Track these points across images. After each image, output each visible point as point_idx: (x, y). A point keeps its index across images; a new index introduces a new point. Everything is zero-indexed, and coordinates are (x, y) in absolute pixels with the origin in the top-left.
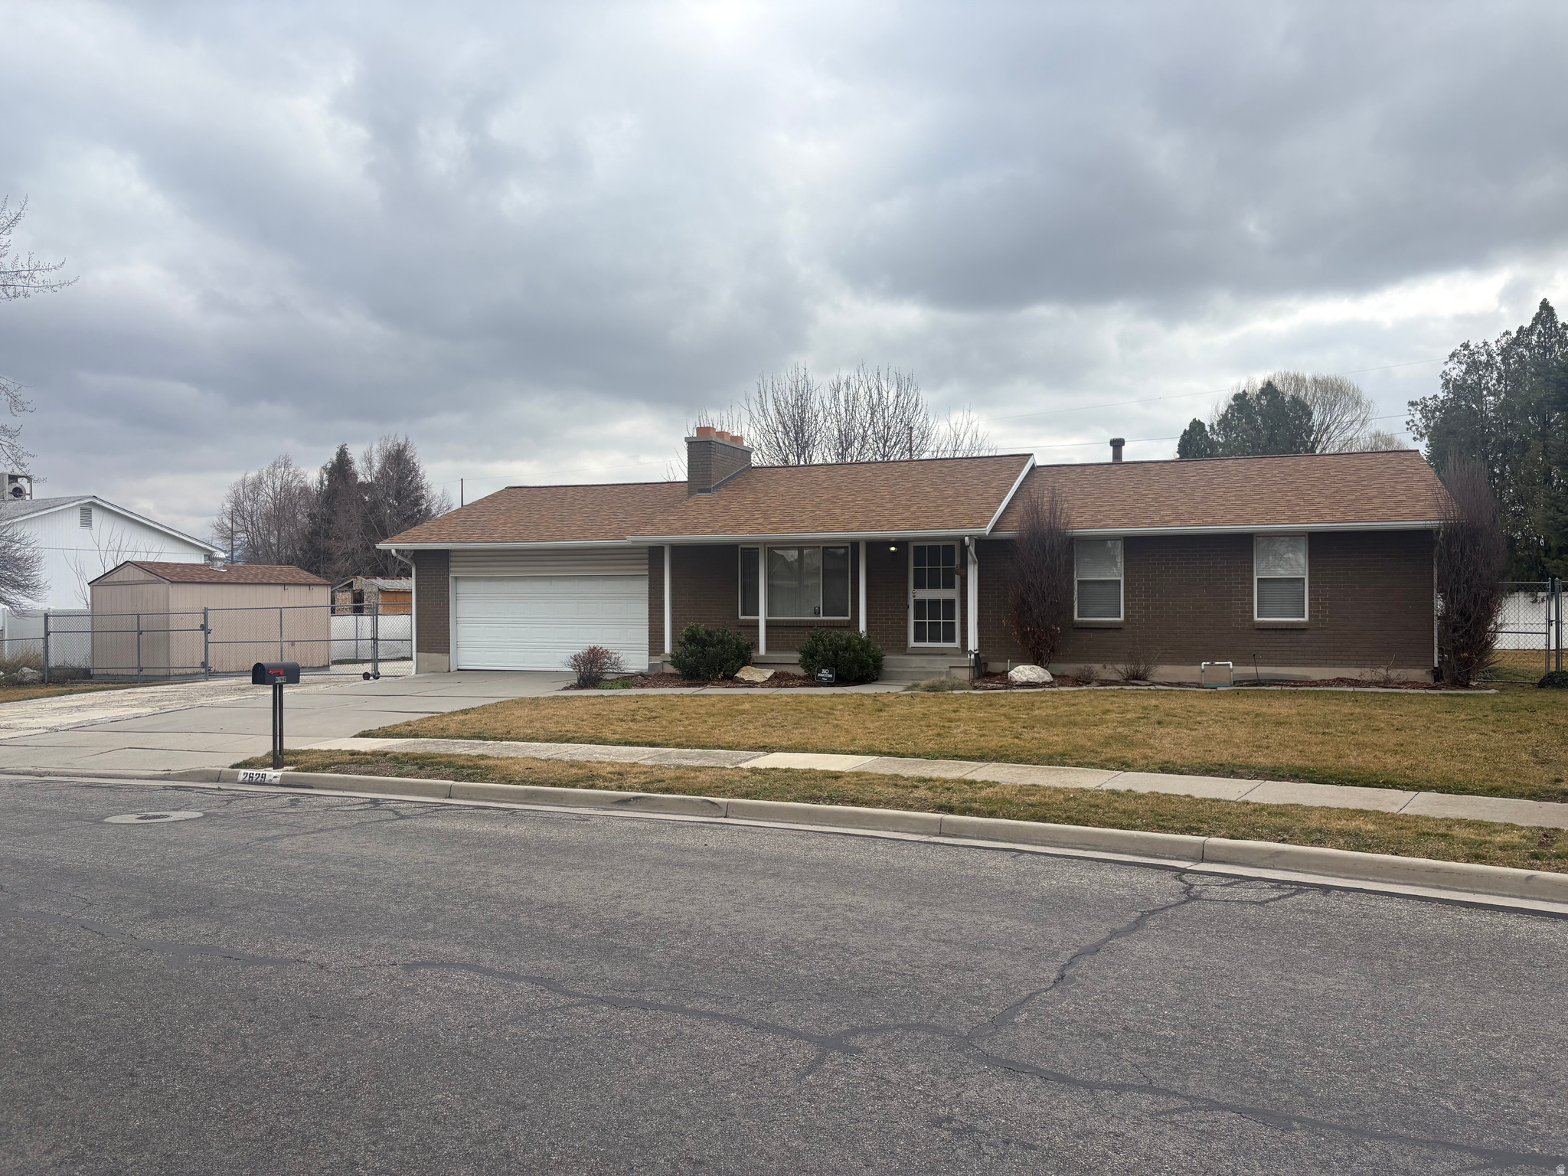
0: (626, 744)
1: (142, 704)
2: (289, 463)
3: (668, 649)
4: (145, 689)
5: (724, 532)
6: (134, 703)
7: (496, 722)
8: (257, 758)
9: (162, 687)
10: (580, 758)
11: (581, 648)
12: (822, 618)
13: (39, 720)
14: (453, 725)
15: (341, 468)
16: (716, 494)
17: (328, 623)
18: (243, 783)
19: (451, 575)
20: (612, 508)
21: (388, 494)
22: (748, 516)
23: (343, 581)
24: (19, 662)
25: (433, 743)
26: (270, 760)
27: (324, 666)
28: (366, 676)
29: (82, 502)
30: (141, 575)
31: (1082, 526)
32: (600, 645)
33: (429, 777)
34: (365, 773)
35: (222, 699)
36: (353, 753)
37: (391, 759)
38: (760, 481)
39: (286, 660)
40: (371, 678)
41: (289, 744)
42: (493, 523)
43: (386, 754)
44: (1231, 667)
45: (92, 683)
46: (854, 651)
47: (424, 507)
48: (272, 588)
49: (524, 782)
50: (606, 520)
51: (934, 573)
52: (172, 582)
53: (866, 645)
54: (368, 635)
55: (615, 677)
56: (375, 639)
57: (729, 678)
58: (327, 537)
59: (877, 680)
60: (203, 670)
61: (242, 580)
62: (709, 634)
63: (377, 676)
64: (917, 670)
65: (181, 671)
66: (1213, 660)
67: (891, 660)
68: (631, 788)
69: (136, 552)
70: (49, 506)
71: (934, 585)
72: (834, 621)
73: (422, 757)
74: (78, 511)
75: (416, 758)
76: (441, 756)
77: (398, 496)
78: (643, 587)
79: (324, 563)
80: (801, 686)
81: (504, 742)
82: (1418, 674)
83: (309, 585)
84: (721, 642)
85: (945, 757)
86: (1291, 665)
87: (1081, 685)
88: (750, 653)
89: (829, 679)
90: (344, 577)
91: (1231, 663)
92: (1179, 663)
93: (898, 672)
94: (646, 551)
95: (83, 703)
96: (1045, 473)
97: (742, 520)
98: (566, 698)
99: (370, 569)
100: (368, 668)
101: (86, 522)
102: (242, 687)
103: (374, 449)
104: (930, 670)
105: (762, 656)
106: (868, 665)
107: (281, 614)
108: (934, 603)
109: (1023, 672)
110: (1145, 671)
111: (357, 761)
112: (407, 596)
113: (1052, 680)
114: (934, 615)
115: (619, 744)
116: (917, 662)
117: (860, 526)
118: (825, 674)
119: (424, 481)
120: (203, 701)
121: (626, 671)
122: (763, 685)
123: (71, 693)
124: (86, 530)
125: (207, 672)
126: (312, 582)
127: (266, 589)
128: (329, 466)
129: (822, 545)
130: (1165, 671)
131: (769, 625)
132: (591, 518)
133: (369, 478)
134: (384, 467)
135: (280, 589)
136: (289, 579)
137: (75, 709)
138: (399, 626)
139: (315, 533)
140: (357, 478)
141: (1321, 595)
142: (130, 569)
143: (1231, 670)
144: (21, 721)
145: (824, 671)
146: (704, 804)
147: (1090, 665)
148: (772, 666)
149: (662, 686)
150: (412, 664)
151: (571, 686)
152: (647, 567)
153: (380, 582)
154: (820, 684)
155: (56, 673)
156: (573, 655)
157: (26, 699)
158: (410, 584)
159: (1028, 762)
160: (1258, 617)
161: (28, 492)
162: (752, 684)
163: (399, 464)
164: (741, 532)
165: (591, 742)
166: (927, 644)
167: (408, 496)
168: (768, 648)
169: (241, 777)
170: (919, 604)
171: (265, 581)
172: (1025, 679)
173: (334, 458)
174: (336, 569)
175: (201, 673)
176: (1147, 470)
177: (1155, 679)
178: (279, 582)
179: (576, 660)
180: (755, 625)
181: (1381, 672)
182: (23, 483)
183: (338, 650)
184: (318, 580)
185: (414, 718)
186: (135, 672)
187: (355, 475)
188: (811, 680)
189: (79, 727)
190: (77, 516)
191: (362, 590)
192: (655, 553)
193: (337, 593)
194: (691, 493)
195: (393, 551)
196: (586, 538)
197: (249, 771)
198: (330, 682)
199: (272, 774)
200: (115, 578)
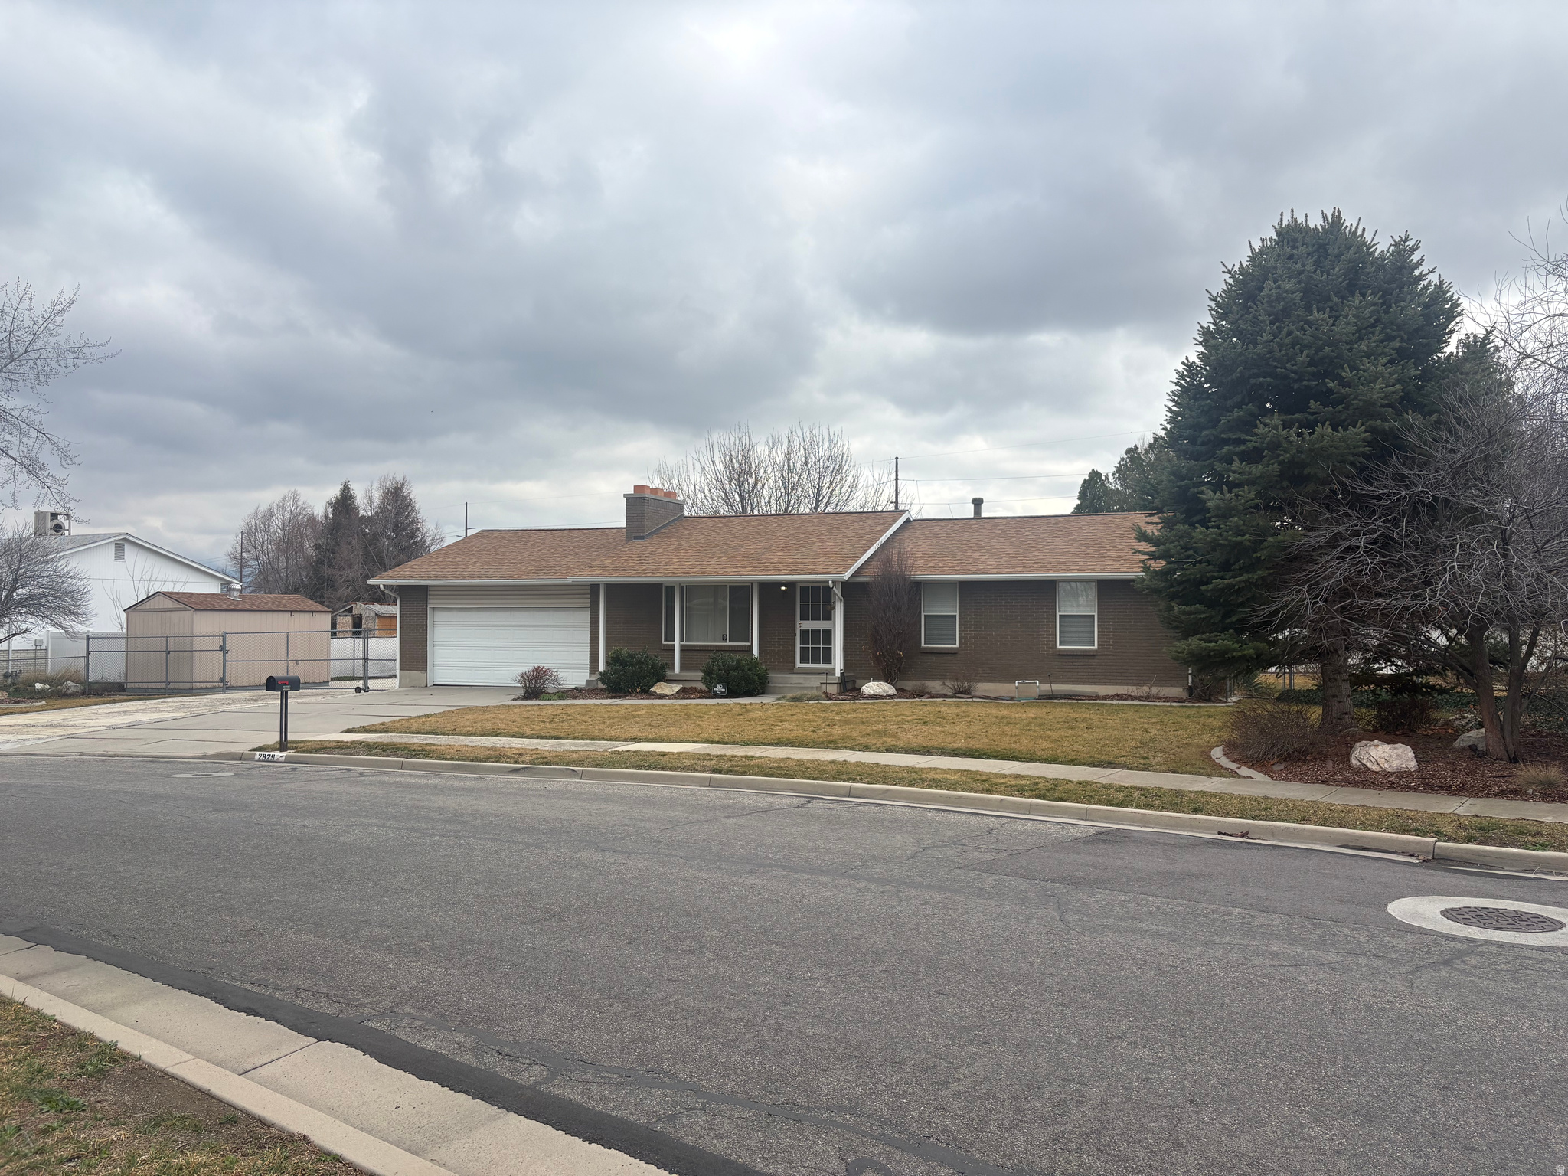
0: (538, 737)
1: (176, 710)
2: (298, 497)
3: (602, 668)
4: (175, 699)
5: (645, 575)
6: (169, 709)
7: (448, 723)
8: (269, 745)
9: (188, 698)
10: (499, 746)
11: (527, 666)
12: (728, 643)
13: (97, 721)
14: (415, 725)
15: (344, 503)
16: (647, 541)
17: (329, 644)
18: (259, 761)
19: (429, 606)
20: (565, 550)
21: (386, 527)
22: (668, 560)
23: (344, 606)
24: (61, 677)
25: (398, 737)
26: (278, 746)
27: (324, 682)
28: (358, 690)
29: (117, 538)
30: (170, 604)
31: (923, 573)
32: (542, 665)
33: (389, 756)
34: (345, 754)
35: (239, 707)
36: (338, 742)
37: (365, 746)
38: (687, 530)
39: (291, 674)
40: (362, 691)
41: (291, 737)
42: (465, 562)
43: (361, 743)
44: (1038, 684)
45: (127, 695)
46: (743, 670)
47: (419, 539)
48: (281, 615)
49: (452, 759)
50: (557, 561)
51: (815, 608)
52: (196, 610)
53: (753, 664)
54: (361, 656)
55: (555, 691)
56: (366, 659)
57: (646, 692)
58: (331, 565)
59: (763, 693)
60: (221, 685)
61: (255, 608)
62: (631, 656)
63: (367, 690)
64: (796, 685)
65: (203, 685)
66: (1023, 678)
67: (776, 677)
68: (523, 762)
69: (165, 581)
70: (88, 542)
71: (816, 618)
72: (738, 646)
73: (387, 744)
74: (113, 547)
75: (383, 745)
76: (400, 744)
77: (397, 528)
78: (585, 617)
79: (327, 590)
80: (700, 698)
81: (450, 737)
82: (1177, 691)
83: (313, 612)
84: (640, 662)
85: (754, 744)
86: (1084, 683)
87: (914, 698)
88: (665, 672)
89: (722, 692)
90: (345, 602)
91: (1037, 681)
92: (1000, 681)
93: (780, 687)
94: (589, 587)
95: (128, 709)
96: (917, 526)
97: (662, 564)
98: (509, 706)
99: (369, 595)
100: (360, 684)
101: (120, 555)
102: (254, 698)
103: (374, 487)
104: (806, 685)
105: (677, 674)
106: (754, 682)
107: (288, 637)
108: (816, 632)
109: (872, 687)
110: (969, 687)
111: (340, 747)
112: (393, 619)
113: (895, 693)
114: (815, 641)
115: (533, 738)
116: (795, 679)
117: (752, 570)
118: (719, 688)
119: (419, 516)
120: (224, 708)
121: (564, 686)
122: (671, 697)
123: (114, 702)
124: (120, 563)
125: (224, 686)
126: (315, 609)
127: (275, 615)
128: (334, 500)
129: (728, 585)
130: (984, 687)
131: (683, 649)
132: (546, 559)
133: (369, 513)
134: (383, 503)
135: (287, 615)
136: (295, 607)
137: (123, 714)
138: (386, 647)
139: (320, 562)
140: (359, 511)
141: (1106, 628)
142: (160, 598)
143: (1038, 687)
144: (83, 721)
145: (719, 686)
146: (569, 771)
147: (923, 682)
148: (680, 682)
149: (591, 698)
150: (396, 681)
151: (519, 698)
152: (589, 601)
153: (378, 608)
154: (715, 696)
155: (96, 686)
156: (520, 673)
157: (78, 707)
158: (395, 609)
159: (806, 746)
160: (1060, 645)
161: (67, 528)
162: (662, 696)
163: (397, 499)
164: (658, 574)
165: (513, 736)
166: (810, 665)
167: (405, 529)
168: (682, 668)
169: (257, 757)
170: (804, 632)
171: (274, 609)
172: (872, 693)
173: (338, 494)
174: (338, 596)
175: (219, 687)
176: (996, 525)
177: (978, 694)
178: (287, 609)
179: (522, 677)
180: (672, 649)
181: (1144, 690)
182: (62, 519)
183: (337, 668)
184: (320, 607)
185: (387, 720)
186: (163, 686)
187: (357, 509)
188: (710, 694)
189: (130, 726)
190: (112, 550)
191: (361, 615)
192: (594, 588)
193: (338, 617)
194: (628, 540)
195: (381, 587)
196: (539, 577)
197: (263, 753)
198: (327, 694)
199: (278, 755)
200: (148, 605)
